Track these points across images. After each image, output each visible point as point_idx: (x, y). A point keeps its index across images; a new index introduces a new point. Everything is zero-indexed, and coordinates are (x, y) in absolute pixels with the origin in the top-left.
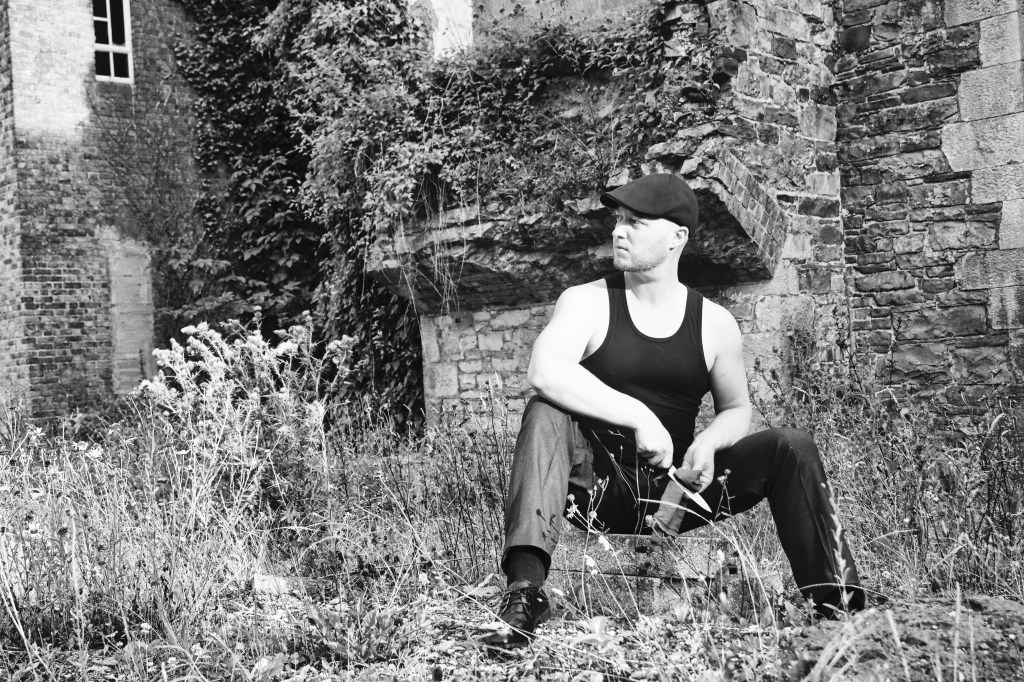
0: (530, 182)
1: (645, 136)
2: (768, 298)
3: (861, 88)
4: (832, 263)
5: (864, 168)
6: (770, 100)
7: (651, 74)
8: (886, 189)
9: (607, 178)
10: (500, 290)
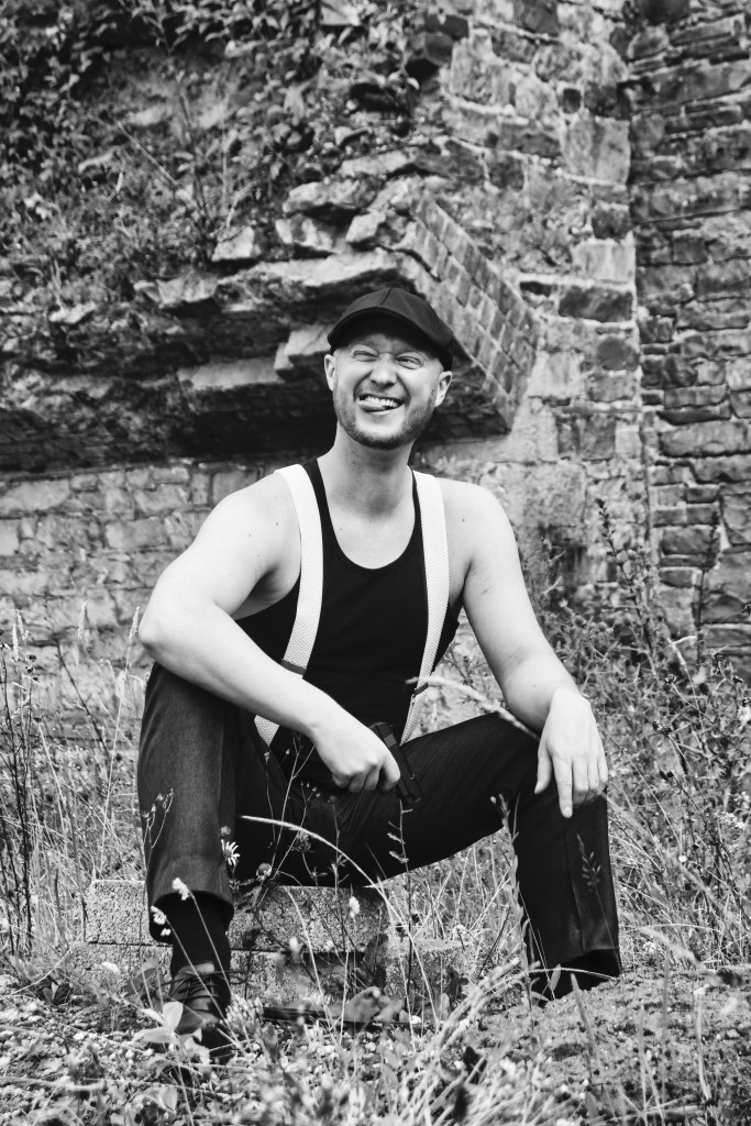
0: (71, 244)
1: (284, 169)
2: (502, 468)
3: (673, 90)
4: (618, 405)
5: (677, 234)
6: (509, 109)
7: (296, 56)
8: (714, 273)
9: (214, 243)
10: (14, 443)
